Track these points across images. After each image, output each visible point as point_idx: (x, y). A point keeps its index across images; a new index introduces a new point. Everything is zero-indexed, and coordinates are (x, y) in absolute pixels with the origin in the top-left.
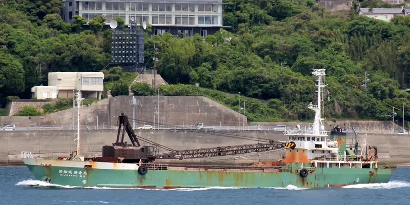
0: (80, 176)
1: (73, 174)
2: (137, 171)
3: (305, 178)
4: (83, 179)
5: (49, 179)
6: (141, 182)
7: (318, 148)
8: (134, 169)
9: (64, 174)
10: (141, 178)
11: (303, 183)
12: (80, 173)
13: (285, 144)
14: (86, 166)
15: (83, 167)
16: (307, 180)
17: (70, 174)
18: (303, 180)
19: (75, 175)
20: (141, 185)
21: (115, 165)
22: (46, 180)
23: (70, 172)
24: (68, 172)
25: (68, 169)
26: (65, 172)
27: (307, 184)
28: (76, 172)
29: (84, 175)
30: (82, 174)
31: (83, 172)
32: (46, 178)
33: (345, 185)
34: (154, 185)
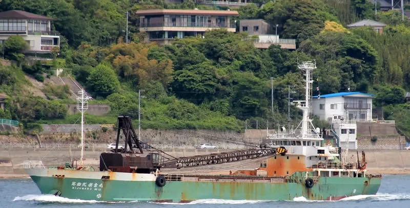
0: (95, 189)
1: (87, 186)
2: (155, 183)
3: (310, 189)
4: (98, 192)
5: (59, 193)
6: (158, 195)
7: (321, 155)
8: (151, 180)
9: (77, 187)
10: (159, 191)
11: (308, 195)
12: (96, 185)
13: (277, 149)
14: (103, 177)
15: (100, 178)
16: (312, 192)
17: (84, 187)
18: (308, 192)
19: (89, 188)
20: (159, 200)
21: (134, 176)
22: (56, 194)
23: (84, 184)
24: (82, 185)
25: (82, 180)
26: (79, 184)
27: (312, 196)
28: (91, 185)
29: (100, 188)
30: (98, 187)
31: (99, 184)
32: (56, 191)
33: (344, 197)
34: (171, 199)
